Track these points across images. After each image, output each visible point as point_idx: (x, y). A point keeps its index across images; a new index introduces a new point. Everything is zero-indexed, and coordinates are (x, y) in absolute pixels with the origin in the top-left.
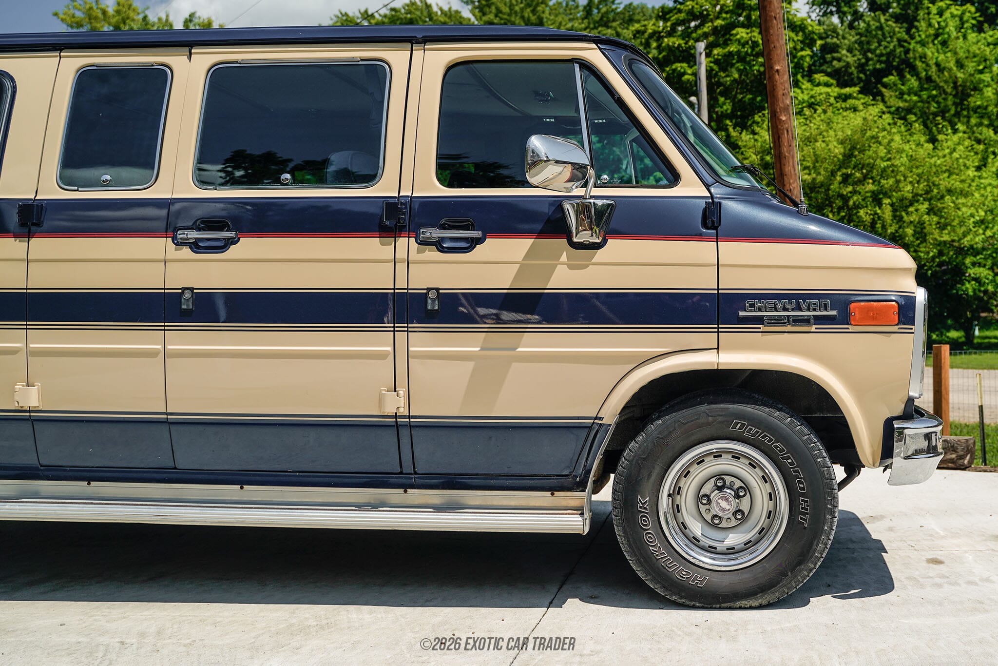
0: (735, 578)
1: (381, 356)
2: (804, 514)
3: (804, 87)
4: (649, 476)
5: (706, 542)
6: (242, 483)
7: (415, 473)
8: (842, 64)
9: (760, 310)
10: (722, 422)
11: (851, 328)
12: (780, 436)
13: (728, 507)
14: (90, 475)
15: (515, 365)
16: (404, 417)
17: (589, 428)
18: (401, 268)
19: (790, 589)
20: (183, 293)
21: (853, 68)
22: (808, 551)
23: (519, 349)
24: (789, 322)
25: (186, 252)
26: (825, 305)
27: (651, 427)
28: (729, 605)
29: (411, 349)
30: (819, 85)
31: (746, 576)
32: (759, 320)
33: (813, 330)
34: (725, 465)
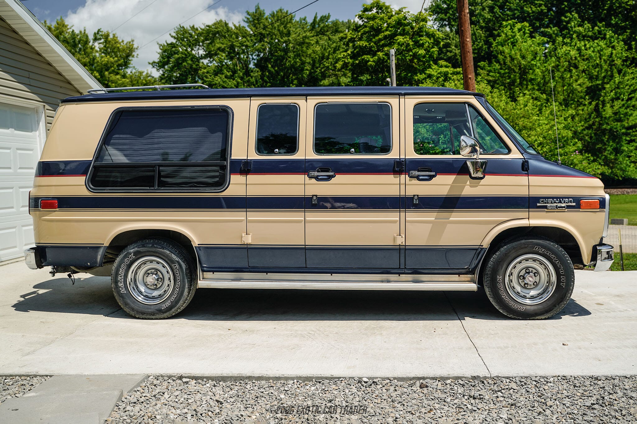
0: (535, 307)
1: (395, 222)
2: (563, 283)
3: (433, 68)
4: (502, 268)
5: (523, 294)
6: (332, 273)
7: (405, 268)
8: (452, 54)
9: (545, 203)
10: (531, 247)
11: (581, 210)
12: (553, 252)
13: (532, 280)
14: (267, 270)
15: (448, 225)
16: (403, 246)
17: (476, 249)
18: (403, 187)
19: (557, 312)
20: (313, 197)
21: (458, 56)
22: (565, 297)
23: (450, 219)
24: (557, 208)
25: (314, 181)
26: (571, 201)
27: (502, 249)
28: (533, 318)
29: (407, 219)
30: (441, 67)
31: (540, 307)
32: (546, 207)
33: (566, 211)
34: (530, 264)
